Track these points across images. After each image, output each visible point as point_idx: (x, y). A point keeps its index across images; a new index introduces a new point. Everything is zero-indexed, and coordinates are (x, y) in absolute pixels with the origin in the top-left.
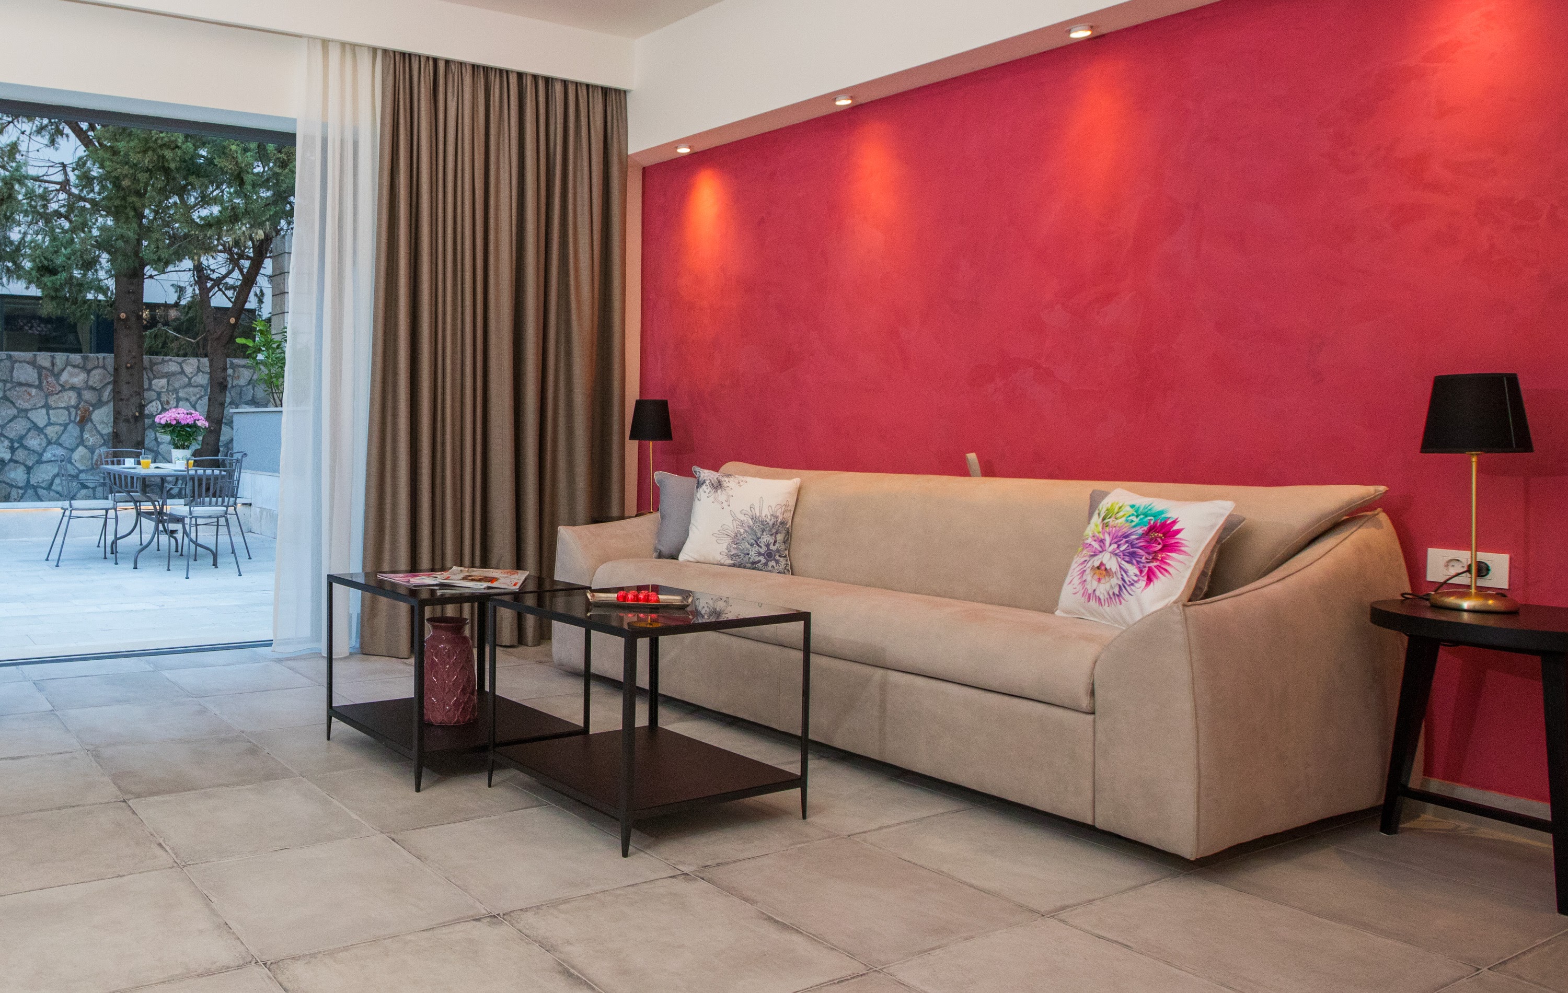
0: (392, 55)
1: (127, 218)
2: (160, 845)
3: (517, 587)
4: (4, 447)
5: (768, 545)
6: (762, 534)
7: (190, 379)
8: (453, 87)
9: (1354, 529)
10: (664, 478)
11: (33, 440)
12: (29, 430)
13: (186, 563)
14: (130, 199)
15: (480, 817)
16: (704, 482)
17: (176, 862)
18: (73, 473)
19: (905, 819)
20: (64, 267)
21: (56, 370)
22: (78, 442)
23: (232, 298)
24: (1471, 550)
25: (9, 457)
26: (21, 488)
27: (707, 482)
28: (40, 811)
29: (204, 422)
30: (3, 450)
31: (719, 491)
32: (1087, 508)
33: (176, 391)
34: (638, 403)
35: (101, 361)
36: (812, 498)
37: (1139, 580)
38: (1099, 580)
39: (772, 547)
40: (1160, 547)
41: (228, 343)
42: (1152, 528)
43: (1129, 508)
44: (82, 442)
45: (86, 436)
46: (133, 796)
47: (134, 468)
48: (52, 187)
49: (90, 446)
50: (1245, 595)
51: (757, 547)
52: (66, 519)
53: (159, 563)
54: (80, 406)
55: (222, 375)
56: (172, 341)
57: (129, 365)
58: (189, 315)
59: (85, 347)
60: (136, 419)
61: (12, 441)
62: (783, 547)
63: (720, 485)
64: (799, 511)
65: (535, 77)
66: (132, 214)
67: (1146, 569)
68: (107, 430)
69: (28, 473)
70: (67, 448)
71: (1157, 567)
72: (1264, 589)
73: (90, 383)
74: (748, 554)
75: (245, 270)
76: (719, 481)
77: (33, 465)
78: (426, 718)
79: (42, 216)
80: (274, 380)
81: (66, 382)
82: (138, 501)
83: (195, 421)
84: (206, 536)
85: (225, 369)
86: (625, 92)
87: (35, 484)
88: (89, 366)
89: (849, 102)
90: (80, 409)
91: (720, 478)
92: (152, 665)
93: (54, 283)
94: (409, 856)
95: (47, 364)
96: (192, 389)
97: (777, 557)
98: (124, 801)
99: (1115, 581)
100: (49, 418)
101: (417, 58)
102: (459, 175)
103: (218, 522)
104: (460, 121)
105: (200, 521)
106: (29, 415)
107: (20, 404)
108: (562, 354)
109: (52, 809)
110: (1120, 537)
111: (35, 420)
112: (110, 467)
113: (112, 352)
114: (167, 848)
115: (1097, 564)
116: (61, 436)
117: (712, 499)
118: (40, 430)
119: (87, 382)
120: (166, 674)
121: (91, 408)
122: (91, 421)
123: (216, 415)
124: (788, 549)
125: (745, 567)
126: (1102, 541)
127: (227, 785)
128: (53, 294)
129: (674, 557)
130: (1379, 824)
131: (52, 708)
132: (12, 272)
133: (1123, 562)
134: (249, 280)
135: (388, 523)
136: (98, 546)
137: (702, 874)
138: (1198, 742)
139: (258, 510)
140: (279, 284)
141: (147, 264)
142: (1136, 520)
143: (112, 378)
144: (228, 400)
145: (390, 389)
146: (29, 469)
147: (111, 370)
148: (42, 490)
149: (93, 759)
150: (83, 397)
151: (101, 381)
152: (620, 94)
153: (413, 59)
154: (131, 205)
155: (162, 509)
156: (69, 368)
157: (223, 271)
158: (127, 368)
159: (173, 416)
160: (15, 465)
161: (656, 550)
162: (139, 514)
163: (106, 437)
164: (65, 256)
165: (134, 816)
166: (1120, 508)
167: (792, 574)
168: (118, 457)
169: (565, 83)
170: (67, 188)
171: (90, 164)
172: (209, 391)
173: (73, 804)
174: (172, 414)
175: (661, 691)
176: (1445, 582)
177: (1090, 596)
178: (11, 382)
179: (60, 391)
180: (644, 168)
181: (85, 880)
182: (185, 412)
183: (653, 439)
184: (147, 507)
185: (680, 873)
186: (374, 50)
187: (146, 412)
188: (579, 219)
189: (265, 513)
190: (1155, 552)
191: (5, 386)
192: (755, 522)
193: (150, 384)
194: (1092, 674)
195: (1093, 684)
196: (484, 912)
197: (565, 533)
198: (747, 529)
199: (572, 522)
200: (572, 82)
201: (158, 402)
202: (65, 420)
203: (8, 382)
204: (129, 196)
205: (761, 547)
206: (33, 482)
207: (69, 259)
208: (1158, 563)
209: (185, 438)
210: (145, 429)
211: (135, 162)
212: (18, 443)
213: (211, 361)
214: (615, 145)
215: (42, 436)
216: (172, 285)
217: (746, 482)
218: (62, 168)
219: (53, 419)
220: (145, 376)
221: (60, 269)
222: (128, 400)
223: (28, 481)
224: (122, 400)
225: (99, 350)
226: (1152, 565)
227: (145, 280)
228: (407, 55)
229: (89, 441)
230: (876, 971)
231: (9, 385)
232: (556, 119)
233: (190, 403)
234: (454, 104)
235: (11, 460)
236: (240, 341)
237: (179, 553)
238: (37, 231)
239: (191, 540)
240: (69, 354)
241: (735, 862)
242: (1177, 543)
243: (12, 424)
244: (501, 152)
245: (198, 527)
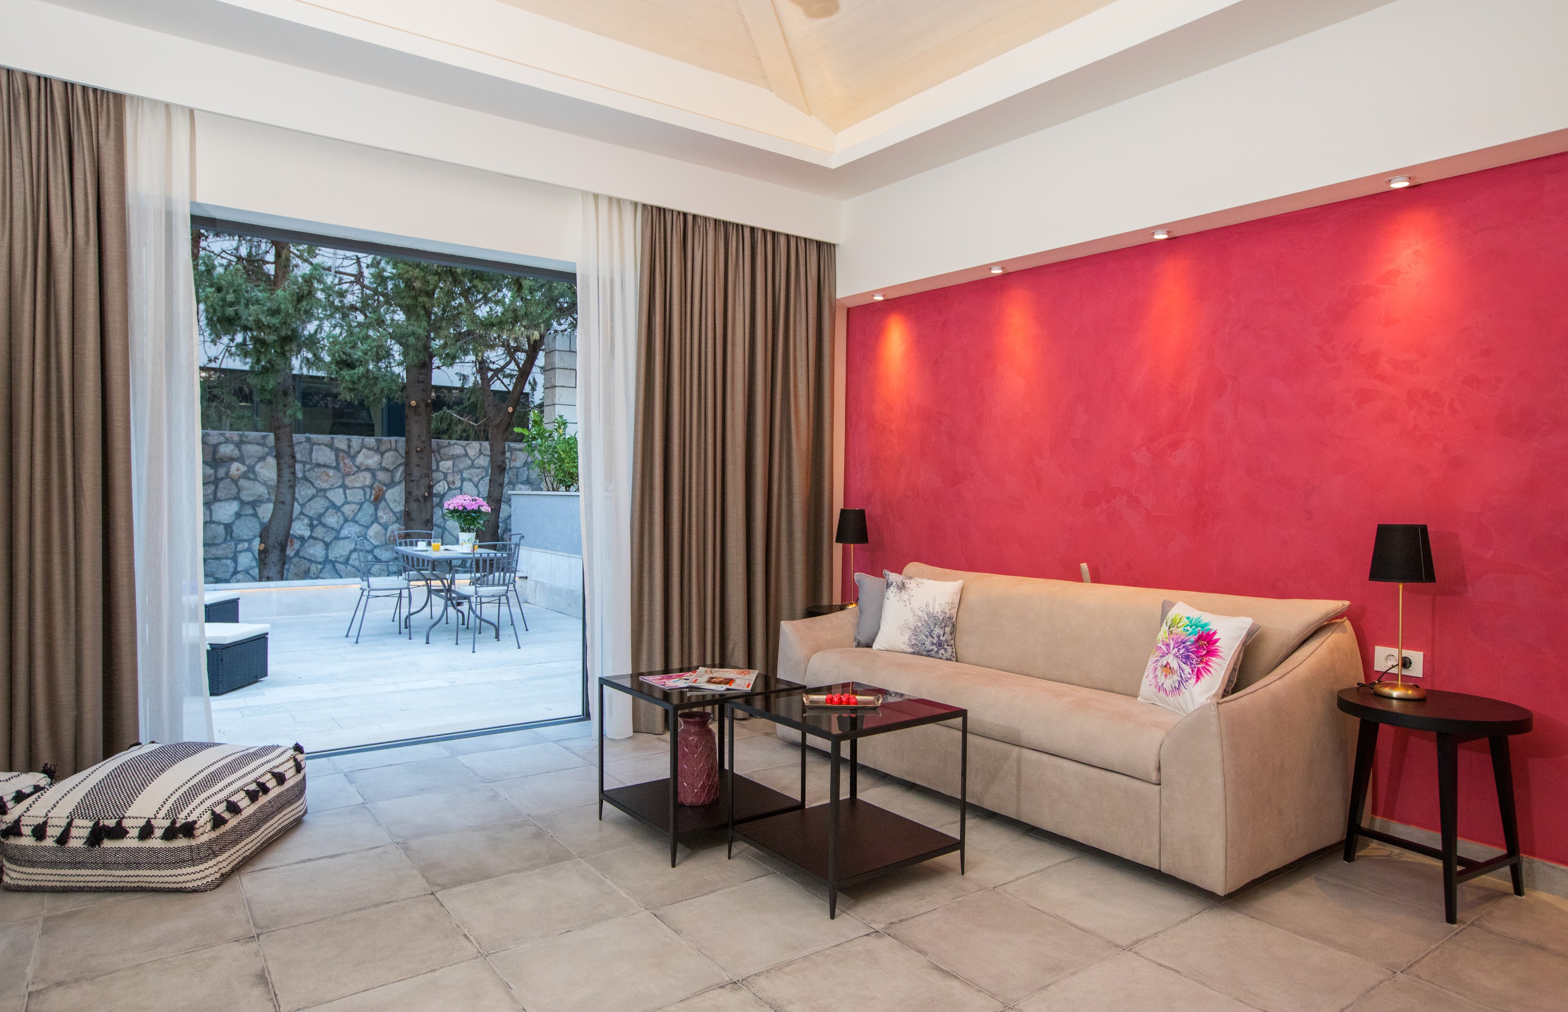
0: (650, 210)
1: (418, 316)
2: (465, 935)
3: (750, 688)
4: (304, 525)
5: (939, 637)
6: (935, 628)
7: (473, 461)
8: (699, 235)
9: (1330, 634)
10: (863, 579)
11: (331, 517)
12: (327, 509)
13: (472, 636)
14: (421, 299)
15: (722, 888)
16: (892, 584)
17: (480, 953)
18: (369, 548)
19: (1034, 870)
20: (361, 362)
21: (352, 453)
22: (372, 519)
23: (509, 385)
24: (1399, 648)
25: (309, 534)
26: (319, 563)
27: (894, 584)
28: (360, 910)
29: (487, 508)
30: (303, 527)
31: (903, 591)
32: (1160, 619)
33: (461, 472)
34: (843, 512)
35: (393, 444)
36: (971, 597)
37: (1191, 677)
38: (1166, 676)
39: (942, 638)
40: (1205, 652)
41: (506, 429)
42: (1201, 637)
43: (1186, 620)
44: (376, 519)
45: (380, 513)
46: (439, 888)
47: (426, 551)
48: (347, 278)
49: (384, 523)
50: (1259, 691)
51: (931, 638)
52: (364, 599)
53: (448, 637)
54: (374, 486)
55: (501, 458)
56: (456, 424)
57: (419, 449)
58: (471, 401)
59: (378, 428)
60: (426, 499)
61: (311, 519)
62: (950, 638)
63: (904, 586)
64: (962, 607)
65: (764, 231)
66: (422, 312)
67: (1196, 669)
68: (399, 508)
69: (327, 549)
70: (363, 526)
71: (1203, 668)
72: (1270, 686)
73: (384, 465)
74: (924, 644)
75: (521, 366)
76: (903, 584)
77: (332, 541)
78: (679, 800)
79: (337, 309)
80: (547, 466)
81: (362, 463)
82: (428, 579)
83: (479, 507)
84: (489, 611)
85: (504, 453)
86: (834, 245)
87: (333, 560)
88: (383, 448)
89: (1001, 271)
90: (374, 488)
91: (904, 580)
92: (449, 751)
93: (351, 376)
94: (669, 930)
95: (344, 446)
96: (474, 470)
97: (946, 646)
98: (432, 894)
99: (1176, 677)
100: (346, 497)
101: (671, 212)
102: (704, 315)
103: (500, 599)
104: (704, 268)
105: (483, 600)
106: (327, 494)
107: (319, 484)
108: (784, 467)
109: (369, 907)
110: (1181, 643)
111: (333, 499)
112: (403, 548)
113: (404, 436)
114: (471, 938)
115: (1164, 663)
116: (357, 513)
117: (897, 598)
118: (338, 509)
119: (380, 464)
120: (461, 759)
121: (384, 488)
122: (385, 501)
123: (496, 495)
124: (954, 639)
125: (922, 655)
126: (1168, 645)
127: (518, 871)
128: (351, 386)
129: (869, 645)
130: (1343, 852)
131: (363, 801)
132: (313, 364)
133: (1181, 663)
134: (524, 373)
135: (646, 618)
136: (393, 621)
137: (889, 932)
138: (1226, 807)
139: (533, 582)
140: (551, 378)
141: (435, 356)
142: (1190, 630)
143: (404, 460)
144: (506, 480)
145: (647, 500)
146: (327, 545)
147: (403, 452)
148: (340, 565)
149: (402, 852)
150: (377, 478)
151: (393, 463)
152: (830, 246)
153: (667, 212)
154: (422, 305)
155: (450, 586)
156: (364, 451)
157: (502, 363)
158: (417, 452)
159: (460, 502)
160: (315, 541)
161: (855, 639)
162: (430, 592)
163: (398, 515)
164: (362, 351)
165: (442, 908)
166: (1180, 619)
167: (957, 661)
168: (408, 538)
169: (788, 237)
170: (361, 280)
171: (384, 264)
172: (490, 472)
173: (388, 901)
174: (459, 500)
175: (859, 761)
176: (1386, 672)
177: (1160, 688)
178: (311, 463)
179: (356, 472)
180: (848, 309)
181: (403, 978)
182: (471, 498)
183: (854, 542)
184: (436, 584)
185: (873, 931)
186: (636, 204)
187: (435, 491)
188: (798, 353)
189: (538, 586)
190: (1202, 656)
191: (304, 467)
192: (929, 618)
193: (438, 466)
194: (1159, 755)
195: (1159, 762)
196: (727, 979)
197: (787, 627)
198: (923, 623)
199: (792, 617)
200: (793, 236)
201: (445, 482)
202: (361, 499)
203: (308, 464)
204: (419, 296)
205: (934, 638)
206: (331, 557)
207: (366, 354)
208: (1203, 665)
209: (469, 522)
210: (433, 507)
211: (425, 265)
212: (317, 521)
213: (491, 445)
214: (827, 290)
215: (340, 514)
216: (457, 374)
217: (923, 584)
218: (355, 261)
219: (350, 498)
220: (433, 458)
221: (357, 364)
222: (418, 481)
223: (327, 556)
224: (413, 481)
225: (390, 434)
226: (1200, 666)
227: (433, 370)
228: (662, 210)
229: (383, 518)
230: (1010, 1008)
231: (308, 467)
232: (780, 268)
233: (473, 483)
234: (700, 253)
235: (311, 537)
236: (517, 430)
237: (466, 625)
238: (335, 324)
239: (477, 616)
240: (363, 437)
241: (912, 918)
242: (1216, 649)
243: (311, 503)
244: (737, 295)
245: (482, 605)
